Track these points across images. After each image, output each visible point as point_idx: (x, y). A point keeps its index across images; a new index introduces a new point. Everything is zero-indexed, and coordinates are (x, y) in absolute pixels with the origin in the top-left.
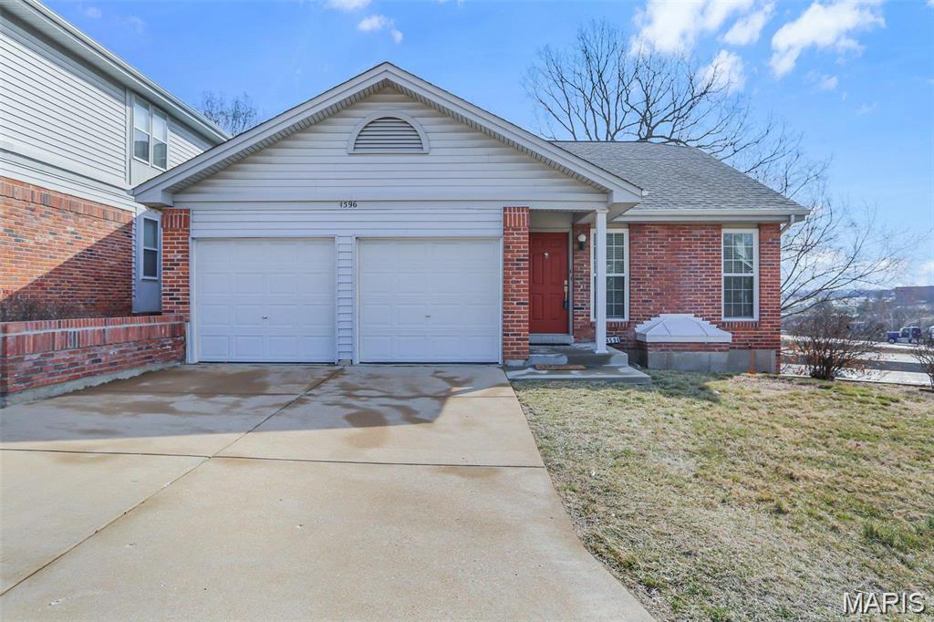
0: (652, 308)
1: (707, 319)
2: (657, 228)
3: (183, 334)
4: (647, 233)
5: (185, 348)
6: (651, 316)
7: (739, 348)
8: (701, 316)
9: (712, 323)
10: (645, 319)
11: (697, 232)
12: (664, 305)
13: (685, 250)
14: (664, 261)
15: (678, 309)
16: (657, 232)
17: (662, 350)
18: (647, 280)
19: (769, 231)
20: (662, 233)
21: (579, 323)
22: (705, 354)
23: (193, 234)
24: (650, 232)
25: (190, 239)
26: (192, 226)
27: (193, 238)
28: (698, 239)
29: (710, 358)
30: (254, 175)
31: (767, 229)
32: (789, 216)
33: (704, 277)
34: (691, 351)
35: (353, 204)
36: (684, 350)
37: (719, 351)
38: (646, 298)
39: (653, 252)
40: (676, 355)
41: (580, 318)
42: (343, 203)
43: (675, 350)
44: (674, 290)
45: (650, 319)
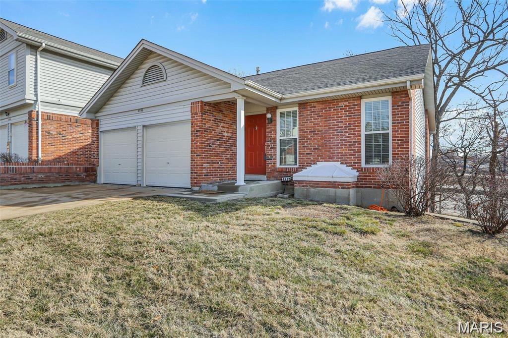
0: (312, 158)
1: (350, 166)
2: (315, 104)
3: (96, 171)
4: (309, 109)
5: (96, 177)
6: (311, 164)
7: (374, 188)
8: (346, 163)
9: (354, 169)
10: (308, 166)
11: (341, 104)
12: (320, 156)
13: (334, 117)
14: (320, 126)
15: (330, 159)
16: (315, 107)
17: (303, 186)
18: (309, 139)
19: (398, 97)
20: (319, 107)
21: (270, 168)
22: (332, 190)
23: (101, 130)
24: (310, 108)
25: (99, 133)
26: (101, 126)
27: (101, 132)
28: (344, 109)
29: (336, 193)
30: (116, 102)
31: (398, 95)
32: (406, 82)
33: (347, 135)
34: (322, 187)
35: (142, 110)
36: (317, 187)
37: (342, 188)
38: (308, 151)
39: (313, 120)
40: (312, 190)
41: (270, 165)
42: (139, 110)
43: (312, 187)
44: (327, 146)
45: (310, 166)
